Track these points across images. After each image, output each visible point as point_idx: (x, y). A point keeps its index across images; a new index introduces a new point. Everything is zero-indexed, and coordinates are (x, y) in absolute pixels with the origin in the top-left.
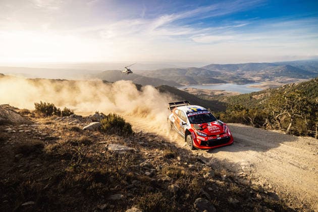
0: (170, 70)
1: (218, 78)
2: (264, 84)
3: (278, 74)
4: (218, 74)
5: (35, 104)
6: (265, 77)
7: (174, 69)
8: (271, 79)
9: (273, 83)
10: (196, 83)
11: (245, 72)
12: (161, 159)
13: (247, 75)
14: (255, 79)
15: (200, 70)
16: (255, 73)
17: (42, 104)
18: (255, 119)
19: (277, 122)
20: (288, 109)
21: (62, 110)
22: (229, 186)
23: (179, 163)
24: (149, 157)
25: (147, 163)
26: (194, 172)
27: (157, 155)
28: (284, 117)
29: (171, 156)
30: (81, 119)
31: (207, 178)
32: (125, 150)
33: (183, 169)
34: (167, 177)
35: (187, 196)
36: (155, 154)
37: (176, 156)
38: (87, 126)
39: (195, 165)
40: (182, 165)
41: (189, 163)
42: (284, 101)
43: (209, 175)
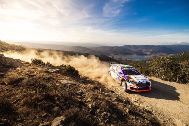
0: (105, 47)
1: (129, 52)
2: (152, 56)
3: (159, 52)
4: (129, 50)
5: (32, 59)
6: (152, 53)
8: (156, 54)
9: (156, 55)
10: (118, 54)
11: (142, 50)
12: (90, 89)
13: (144, 51)
14: (148, 53)
15: (120, 47)
16: (148, 50)
17: (35, 59)
18: (145, 72)
19: (157, 73)
20: (162, 67)
21: (46, 63)
22: (125, 106)
23: (100, 92)
24: (84, 88)
25: (81, 91)
26: (108, 97)
27: (89, 87)
28: (161, 71)
29: (96, 88)
30: (53, 67)
31: (114, 101)
32: (71, 84)
33: (100, 95)
34: (89, 99)
35: (98, 110)
36: (88, 87)
37: (99, 88)
38: (54, 70)
39: (109, 94)
40: (101, 93)
41: (105, 92)
42: (161, 62)
43: (115, 99)
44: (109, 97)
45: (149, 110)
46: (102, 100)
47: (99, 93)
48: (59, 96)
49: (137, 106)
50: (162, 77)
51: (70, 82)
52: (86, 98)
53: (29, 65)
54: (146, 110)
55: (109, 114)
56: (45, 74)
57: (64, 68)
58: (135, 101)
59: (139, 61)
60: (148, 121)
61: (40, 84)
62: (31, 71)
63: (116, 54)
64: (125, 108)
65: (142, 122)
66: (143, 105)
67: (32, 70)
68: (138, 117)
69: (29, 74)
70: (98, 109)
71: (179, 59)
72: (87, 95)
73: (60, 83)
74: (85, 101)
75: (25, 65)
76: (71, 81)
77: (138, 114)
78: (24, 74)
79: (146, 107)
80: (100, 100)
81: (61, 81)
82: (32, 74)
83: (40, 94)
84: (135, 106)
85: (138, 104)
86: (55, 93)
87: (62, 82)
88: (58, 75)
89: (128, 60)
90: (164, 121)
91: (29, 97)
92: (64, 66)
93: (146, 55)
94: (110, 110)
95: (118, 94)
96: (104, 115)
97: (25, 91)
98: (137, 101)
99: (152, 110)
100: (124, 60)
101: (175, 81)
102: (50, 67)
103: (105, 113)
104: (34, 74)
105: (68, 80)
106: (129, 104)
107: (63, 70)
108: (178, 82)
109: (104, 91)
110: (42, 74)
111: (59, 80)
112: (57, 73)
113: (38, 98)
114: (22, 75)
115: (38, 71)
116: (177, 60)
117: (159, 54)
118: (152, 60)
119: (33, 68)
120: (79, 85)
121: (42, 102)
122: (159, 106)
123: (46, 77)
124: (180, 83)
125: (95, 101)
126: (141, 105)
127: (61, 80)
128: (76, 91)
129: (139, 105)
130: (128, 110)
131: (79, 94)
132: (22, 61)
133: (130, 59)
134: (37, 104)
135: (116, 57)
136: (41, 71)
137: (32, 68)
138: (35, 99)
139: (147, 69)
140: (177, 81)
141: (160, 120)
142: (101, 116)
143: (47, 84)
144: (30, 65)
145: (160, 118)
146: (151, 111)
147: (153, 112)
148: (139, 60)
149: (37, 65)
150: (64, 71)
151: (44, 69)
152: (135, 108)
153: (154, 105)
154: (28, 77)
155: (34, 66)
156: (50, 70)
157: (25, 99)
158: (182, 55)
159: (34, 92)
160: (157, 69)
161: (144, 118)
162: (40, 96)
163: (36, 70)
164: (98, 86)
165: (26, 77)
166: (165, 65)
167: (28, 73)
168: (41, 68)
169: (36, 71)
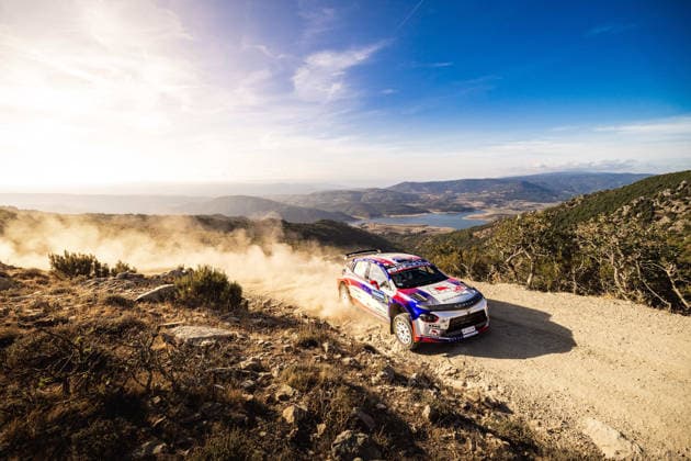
0: (335, 194)
1: (414, 205)
2: (490, 212)
3: (509, 197)
4: (415, 198)
6: (489, 202)
7: (341, 192)
8: (500, 204)
9: (503, 210)
10: (379, 215)
11: (457, 194)
12: (287, 349)
13: (462, 200)
14: (475, 204)
15: (385, 191)
16: (474, 195)
17: (67, 256)
18: (473, 268)
19: (510, 269)
20: (525, 245)
21: (112, 266)
22: (418, 398)
23: (325, 357)
24: (266, 347)
25: (254, 360)
26: (354, 372)
27: (283, 343)
28: (521, 260)
29: (311, 343)
30: (140, 280)
31: (378, 383)
32: (215, 337)
33: (327, 369)
34: (286, 389)
35: (322, 427)
36: (279, 342)
37: (322, 343)
38: (145, 292)
39: (357, 358)
40: (330, 361)
41: (344, 355)
42: (519, 232)
43: (382, 376)
44: (359, 369)
45: (500, 399)
46: (334, 383)
47: (322, 359)
48: (165, 391)
49: (457, 390)
50: (529, 281)
51: (209, 331)
52: (274, 385)
53: (40, 283)
54: (487, 399)
55: (361, 438)
56: (108, 310)
57: (185, 280)
58: (450, 375)
59: (452, 233)
60: (499, 441)
61: (82, 355)
62: (47, 303)
63: (372, 216)
64: (417, 405)
65: (479, 449)
66: (477, 385)
67: (53, 299)
68: (463, 432)
69: (38, 317)
70: (321, 422)
71: (570, 218)
72: (275, 374)
73: (169, 339)
74: (271, 400)
75: (24, 282)
76: (213, 326)
77: (462, 418)
78: (15, 319)
79: (487, 388)
80: (326, 386)
81: (174, 330)
82: (52, 317)
83: (81, 397)
84: (450, 390)
85: (462, 383)
86: (149, 382)
87: (179, 336)
88: (160, 307)
89: (415, 230)
90: (551, 432)
91: (33, 413)
92: (187, 273)
93: (471, 210)
94: (366, 418)
95: (389, 354)
96: (344, 442)
97: (15, 393)
98: (457, 371)
99: (509, 398)
100: (403, 233)
101: (568, 289)
102: (128, 282)
103: (345, 434)
104: (61, 314)
105: (201, 324)
106: (432, 387)
107: (181, 288)
108: (578, 293)
109: (339, 352)
110: (94, 311)
111: (166, 327)
112: (155, 302)
113: (75, 411)
114: (8, 325)
115: (76, 303)
116: (566, 221)
117: (511, 205)
118: (490, 226)
119: (58, 292)
120: (245, 337)
121: (93, 428)
122: (527, 379)
123: (110, 321)
124: (582, 294)
125: (307, 391)
126: (470, 384)
127: (173, 326)
128: (232, 363)
129: (465, 384)
130: (427, 411)
131: (245, 375)
132: (12, 268)
133: (420, 230)
134: (68, 439)
135: (373, 226)
136: (91, 302)
137: (51, 294)
138: (62, 419)
139: (477, 257)
140: (575, 288)
141: (537, 429)
142: (334, 450)
143: (115, 348)
144: (44, 280)
145: (536, 422)
146: (506, 400)
147: (512, 406)
148: (450, 230)
149: (74, 280)
150: (186, 292)
151: (103, 292)
152: (452, 399)
153: (514, 377)
154: (33, 330)
155: (59, 283)
156: (127, 294)
157: (13, 427)
158: (579, 203)
159: (58, 389)
160: (509, 254)
161: (484, 431)
162: (81, 404)
163: (70, 297)
164: (317, 335)
165: (24, 331)
166: (533, 241)
167: (33, 313)
168: (90, 287)
169: (69, 301)
